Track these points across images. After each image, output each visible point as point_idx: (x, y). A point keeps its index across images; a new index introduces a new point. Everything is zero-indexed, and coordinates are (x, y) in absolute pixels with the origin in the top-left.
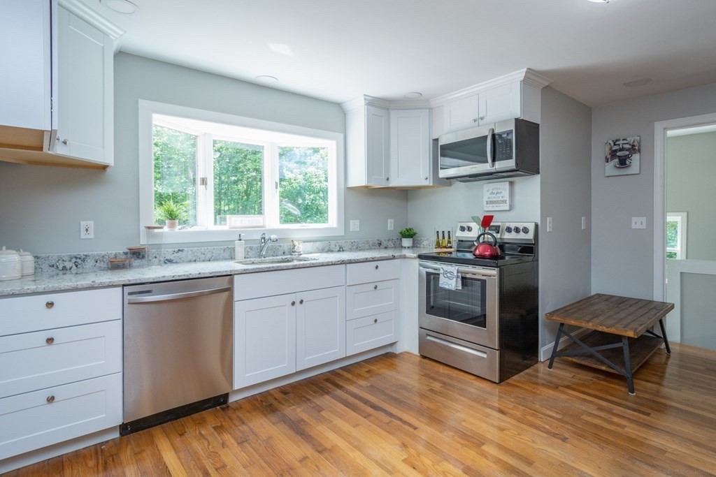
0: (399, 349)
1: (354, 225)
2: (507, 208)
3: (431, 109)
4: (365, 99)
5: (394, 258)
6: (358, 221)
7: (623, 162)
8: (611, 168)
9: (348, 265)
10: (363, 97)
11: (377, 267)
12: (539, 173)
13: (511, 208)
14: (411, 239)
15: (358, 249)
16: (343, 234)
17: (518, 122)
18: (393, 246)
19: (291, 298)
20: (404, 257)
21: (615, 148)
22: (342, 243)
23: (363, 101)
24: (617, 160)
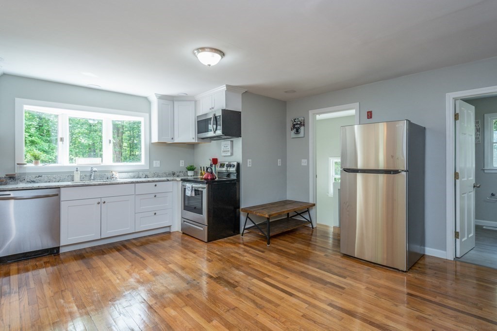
0: (173, 230)
1: (156, 164)
2: (230, 154)
3: (196, 101)
4: (156, 96)
5: (168, 180)
6: (159, 161)
7: (298, 131)
8: (292, 133)
9: (136, 184)
10: (155, 95)
11: (156, 185)
12: (241, 137)
13: (232, 154)
14: (193, 172)
15: (158, 176)
16: (148, 168)
17: (224, 111)
18: (183, 175)
19: (99, 200)
20: (176, 180)
21: (295, 123)
22: (148, 173)
23: (155, 97)
24: (295, 130)
